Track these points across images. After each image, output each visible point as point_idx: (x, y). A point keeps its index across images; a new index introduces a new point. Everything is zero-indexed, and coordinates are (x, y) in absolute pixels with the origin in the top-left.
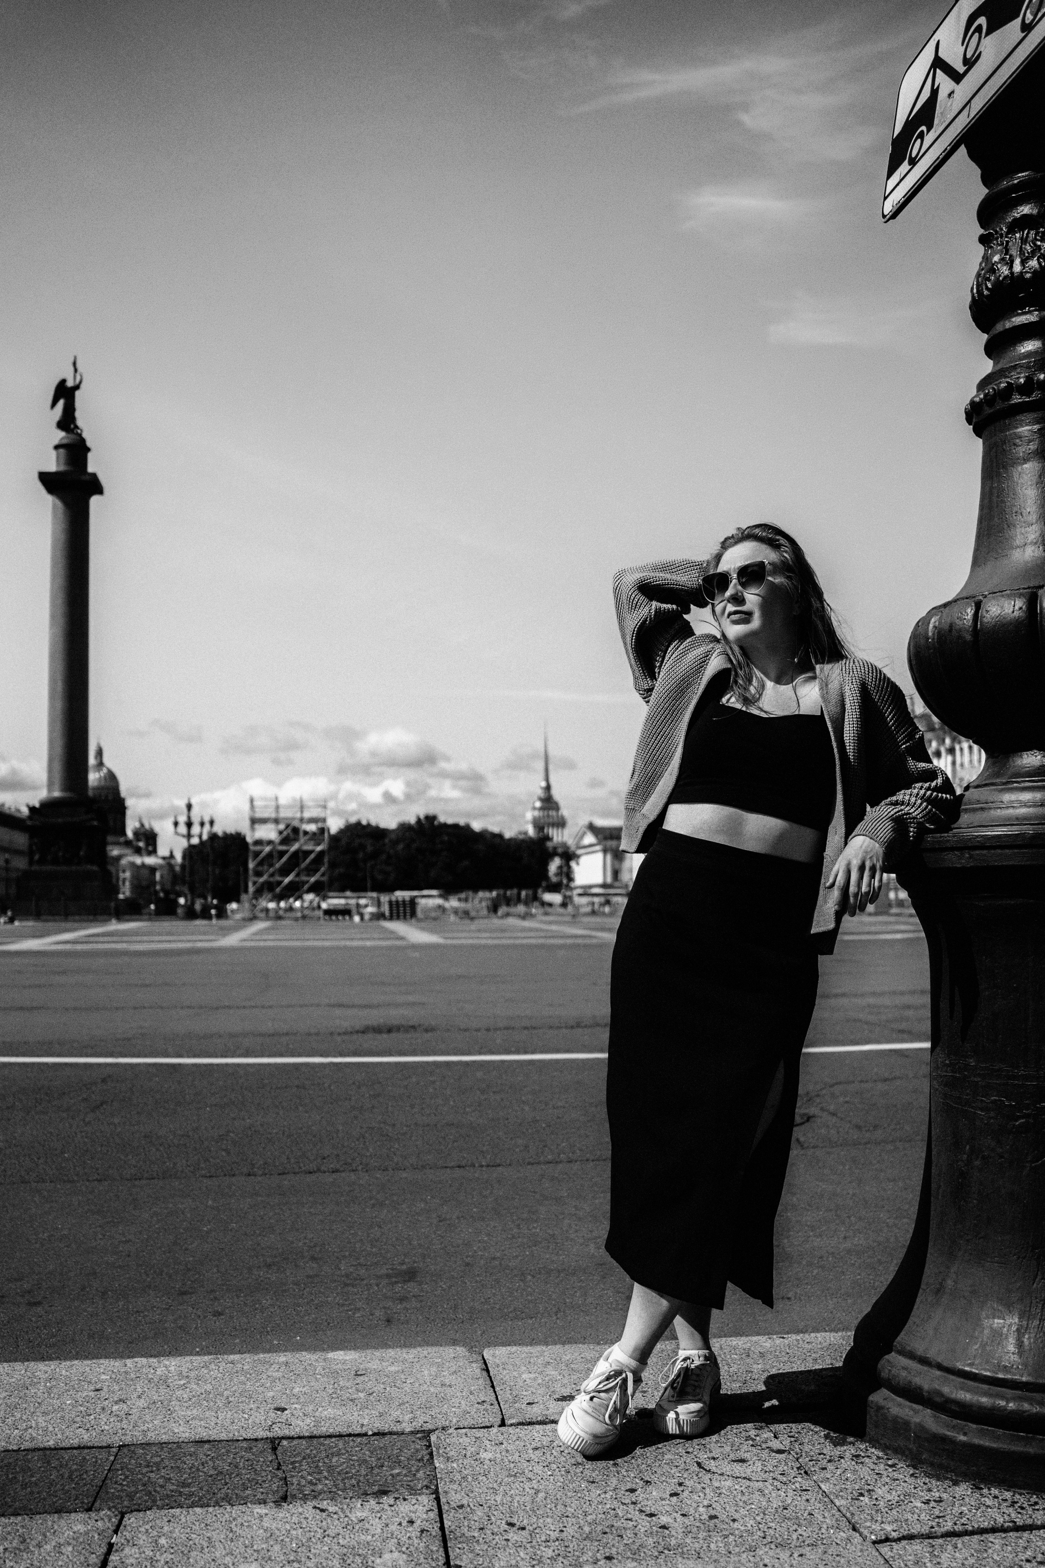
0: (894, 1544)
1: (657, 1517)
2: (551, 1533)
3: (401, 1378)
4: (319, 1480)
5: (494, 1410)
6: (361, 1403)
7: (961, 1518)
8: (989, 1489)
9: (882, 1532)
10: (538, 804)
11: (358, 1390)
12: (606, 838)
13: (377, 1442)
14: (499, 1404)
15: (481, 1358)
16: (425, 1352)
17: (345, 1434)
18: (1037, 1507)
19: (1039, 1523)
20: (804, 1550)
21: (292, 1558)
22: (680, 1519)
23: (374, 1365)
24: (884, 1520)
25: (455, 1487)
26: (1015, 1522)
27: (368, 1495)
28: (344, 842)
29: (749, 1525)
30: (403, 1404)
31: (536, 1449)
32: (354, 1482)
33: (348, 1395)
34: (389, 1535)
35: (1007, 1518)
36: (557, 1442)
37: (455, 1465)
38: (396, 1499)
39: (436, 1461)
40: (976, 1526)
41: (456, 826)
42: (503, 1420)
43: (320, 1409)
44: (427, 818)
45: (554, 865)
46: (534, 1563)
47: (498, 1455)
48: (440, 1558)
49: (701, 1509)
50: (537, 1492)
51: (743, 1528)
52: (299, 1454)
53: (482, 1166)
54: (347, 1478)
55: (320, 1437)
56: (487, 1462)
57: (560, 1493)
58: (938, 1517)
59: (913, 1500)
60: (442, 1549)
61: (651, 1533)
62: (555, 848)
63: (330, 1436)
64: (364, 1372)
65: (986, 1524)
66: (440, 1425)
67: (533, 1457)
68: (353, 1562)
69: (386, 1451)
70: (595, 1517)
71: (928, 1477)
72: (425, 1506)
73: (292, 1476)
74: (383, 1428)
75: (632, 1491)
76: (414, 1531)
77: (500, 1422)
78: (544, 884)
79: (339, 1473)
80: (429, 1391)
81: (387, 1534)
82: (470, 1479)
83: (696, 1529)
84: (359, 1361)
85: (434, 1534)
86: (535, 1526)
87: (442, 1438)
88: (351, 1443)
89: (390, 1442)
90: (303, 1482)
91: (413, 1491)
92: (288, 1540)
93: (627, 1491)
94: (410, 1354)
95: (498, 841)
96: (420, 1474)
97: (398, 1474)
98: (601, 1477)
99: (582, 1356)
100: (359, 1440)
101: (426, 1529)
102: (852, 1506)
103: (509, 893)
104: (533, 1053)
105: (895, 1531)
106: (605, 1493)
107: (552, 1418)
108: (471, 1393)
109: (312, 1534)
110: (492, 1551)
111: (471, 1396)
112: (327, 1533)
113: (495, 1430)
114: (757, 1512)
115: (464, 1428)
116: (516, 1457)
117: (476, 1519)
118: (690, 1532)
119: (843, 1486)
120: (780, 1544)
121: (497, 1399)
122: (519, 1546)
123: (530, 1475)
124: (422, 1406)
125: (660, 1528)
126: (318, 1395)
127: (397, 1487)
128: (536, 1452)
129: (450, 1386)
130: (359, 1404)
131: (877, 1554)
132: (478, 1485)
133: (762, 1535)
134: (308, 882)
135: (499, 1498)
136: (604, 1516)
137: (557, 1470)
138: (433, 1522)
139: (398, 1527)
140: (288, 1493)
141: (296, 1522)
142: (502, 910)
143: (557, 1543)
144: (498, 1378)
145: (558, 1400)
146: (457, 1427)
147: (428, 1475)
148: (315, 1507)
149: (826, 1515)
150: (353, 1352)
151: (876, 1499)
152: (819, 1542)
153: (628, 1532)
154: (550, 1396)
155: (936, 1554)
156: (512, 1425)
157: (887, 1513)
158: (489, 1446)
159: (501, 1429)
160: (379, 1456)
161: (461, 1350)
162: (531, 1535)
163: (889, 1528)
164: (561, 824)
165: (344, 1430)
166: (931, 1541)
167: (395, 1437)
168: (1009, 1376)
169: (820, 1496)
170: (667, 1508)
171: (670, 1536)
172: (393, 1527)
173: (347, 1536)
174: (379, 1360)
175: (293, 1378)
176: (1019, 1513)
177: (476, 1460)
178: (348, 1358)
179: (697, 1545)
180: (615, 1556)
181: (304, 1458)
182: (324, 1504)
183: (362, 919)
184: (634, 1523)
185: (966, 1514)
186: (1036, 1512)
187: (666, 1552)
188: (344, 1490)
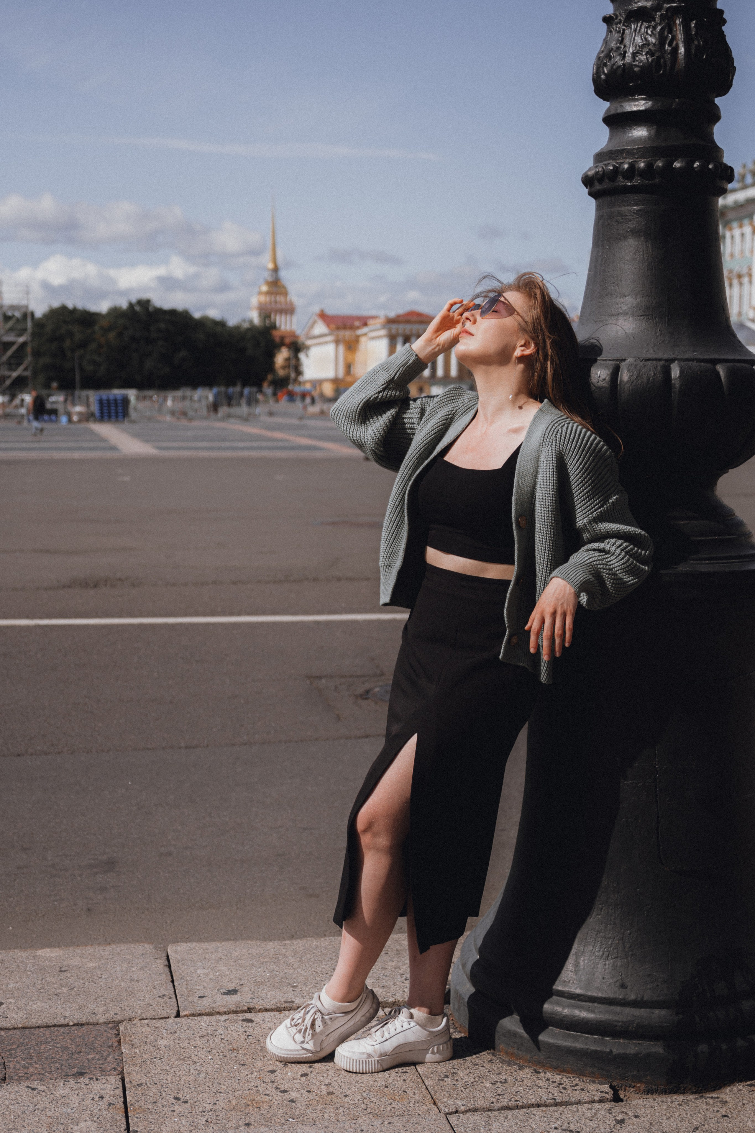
0: (461, 1115)
1: (288, 1093)
2: (207, 1105)
3: (97, 974)
4: (31, 1064)
5: (172, 1003)
6: (64, 997)
7: (516, 1096)
8: (545, 1073)
9: (454, 1106)
10: (264, 288)
11: (62, 986)
12: (338, 328)
13: (77, 1032)
14: (176, 997)
15: (165, 955)
16: (118, 949)
17: (51, 1025)
18: (576, 1088)
19: (573, 1100)
20: (393, 1120)
21: (11, 1127)
22: (305, 1094)
23: (76, 961)
24: (458, 1096)
25: (137, 1069)
26: (555, 1099)
27: (68, 1076)
28: (48, 329)
29: (356, 1100)
30: (98, 997)
31: (202, 1037)
32: (58, 1065)
33: (53, 990)
34: (85, 1108)
35: (550, 1096)
36: (219, 1031)
37: (137, 1051)
38: (91, 1079)
39: (122, 1047)
40: (525, 1102)
41: (173, 312)
42: (178, 1011)
43: (31, 1003)
44: (140, 302)
45: (281, 357)
46: (192, 1128)
47: (172, 1043)
48: (122, 1125)
49: (323, 1087)
50: (200, 1072)
51: (351, 1102)
52: (14, 1042)
53: (180, 748)
54: (53, 1062)
55: (31, 1028)
56: (163, 1048)
57: (217, 1074)
58: (499, 1095)
59: (484, 1081)
60: (124, 1118)
61: (282, 1106)
62: (282, 338)
63: (39, 1027)
64: (66, 968)
65: (533, 1100)
66: (127, 1016)
67: (199, 1043)
68: (57, 1129)
69: (83, 1039)
70: (241, 1092)
71: (501, 1062)
72: (112, 1085)
73: (10, 1061)
74: (81, 1020)
75: (273, 1072)
76: (103, 1105)
77: (175, 1014)
78: (270, 377)
79: (46, 1058)
80: (120, 985)
81: (83, 1107)
82: (148, 1062)
83: (316, 1102)
84: (63, 958)
85: (118, 1106)
86: (195, 1100)
87: (128, 1027)
88: (56, 1033)
89: (88, 1031)
90: (18, 1066)
91: (104, 1073)
92: (7, 1113)
93: (268, 1072)
94: (106, 951)
95: (219, 329)
96: (110, 1059)
97: (93, 1059)
98: (250, 1060)
99: (249, 952)
100: (62, 1030)
101: (112, 1103)
102: (437, 1085)
103: (231, 390)
104: (239, 614)
105: (463, 1105)
106: (252, 1073)
107: (217, 1010)
108: (155, 988)
109: (26, 1108)
110: (162, 1120)
111: (154, 990)
112: (37, 1107)
113: (170, 1021)
114: (364, 1090)
115: (146, 1019)
116: (186, 1044)
117: (151, 1094)
118: (311, 1105)
119: (435, 1070)
120: (376, 1114)
121: (175, 994)
122: (181, 1115)
123: (195, 1059)
124: (114, 999)
125: (289, 1101)
126: (29, 991)
127: (92, 1069)
128: (203, 1039)
129: (138, 981)
130: (62, 998)
131: (447, 1122)
132: (155, 1068)
133: (365, 1107)
134: (9, 377)
135: (169, 1078)
136: (248, 1092)
137: (217, 1054)
138: (118, 1097)
139: (92, 1102)
140: (7, 1076)
141: (14, 1098)
142: (223, 410)
143: (210, 1113)
144: (178, 973)
145: (225, 994)
146: (141, 1018)
147: (116, 1059)
148: (28, 1087)
149: (416, 1092)
150: (57, 949)
151: (457, 1080)
152: (406, 1113)
153: (265, 1104)
154: (218, 990)
155: (490, 1123)
156: (185, 1016)
157: (462, 1091)
158: (165, 1035)
159: (176, 1019)
160: (78, 1043)
161: (148, 947)
162: (191, 1107)
163: (459, 1103)
164: (289, 310)
165: (51, 1022)
166: (489, 1113)
167: (91, 1027)
168: (566, 989)
169: (415, 1077)
170: (297, 1086)
171: (296, 1108)
172: (88, 1102)
173: (53, 1109)
174: (80, 957)
175: (8, 975)
176: (561, 1092)
177: (154, 1046)
178: (53, 955)
179: (314, 1115)
180: (252, 1123)
181: (18, 1046)
182: (35, 1084)
183: (70, 421)
184: (271, 1098)
185: (521, 1093)
186: (574, 1091)
187: (290, 1120)
188: (50, 1072)
